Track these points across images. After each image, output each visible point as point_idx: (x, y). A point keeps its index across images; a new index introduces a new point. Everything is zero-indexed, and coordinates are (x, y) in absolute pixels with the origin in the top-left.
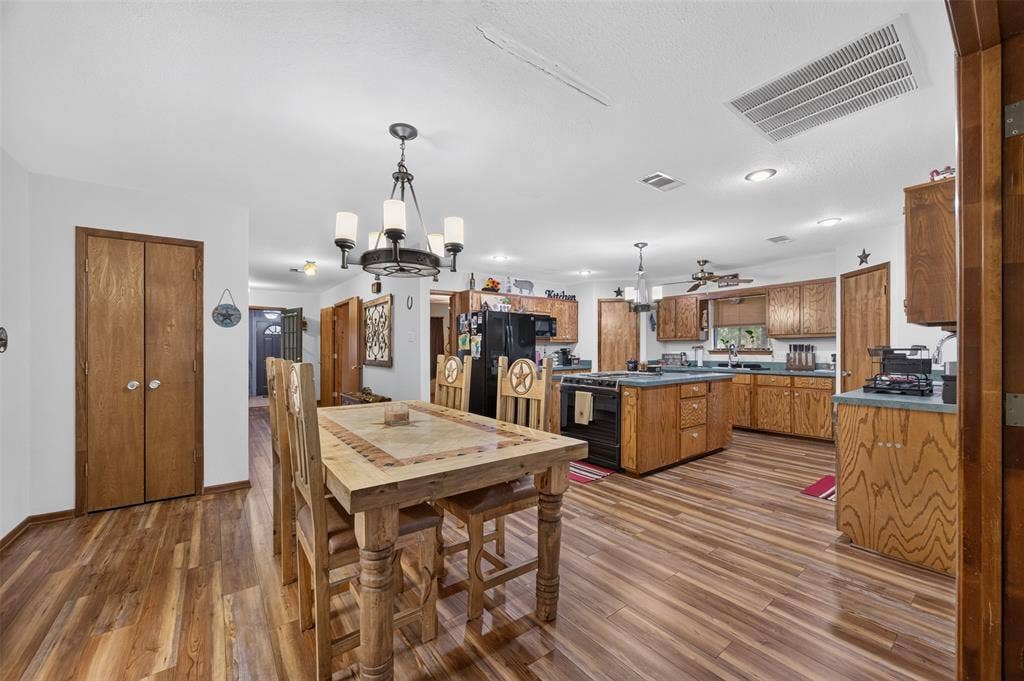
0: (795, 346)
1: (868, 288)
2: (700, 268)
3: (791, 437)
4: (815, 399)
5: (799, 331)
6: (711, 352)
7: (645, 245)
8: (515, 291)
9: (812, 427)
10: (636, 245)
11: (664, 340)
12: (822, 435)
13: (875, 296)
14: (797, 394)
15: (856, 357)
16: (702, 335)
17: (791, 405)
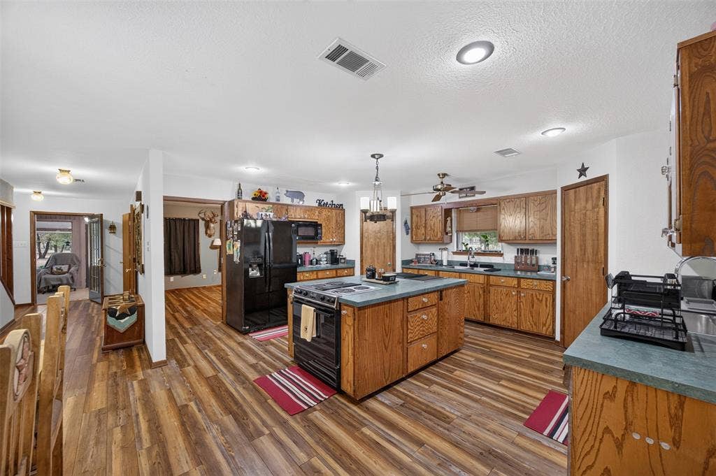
0: (521, 249)
1: (587, 201)
2: (440, 180)
3: (517, 331)
4: (538, 299)
5: (525, 237)
6: (454, 253)
7: (381, 156)
8: (286, 200)
9: (535, 324)
10: (373, 156)
11: (416, 242)
12: (544, 332)
13: (593, 208)
14: (522, 295)
15: (575, 265)
16: (446, 238)
17: (518, 302)
